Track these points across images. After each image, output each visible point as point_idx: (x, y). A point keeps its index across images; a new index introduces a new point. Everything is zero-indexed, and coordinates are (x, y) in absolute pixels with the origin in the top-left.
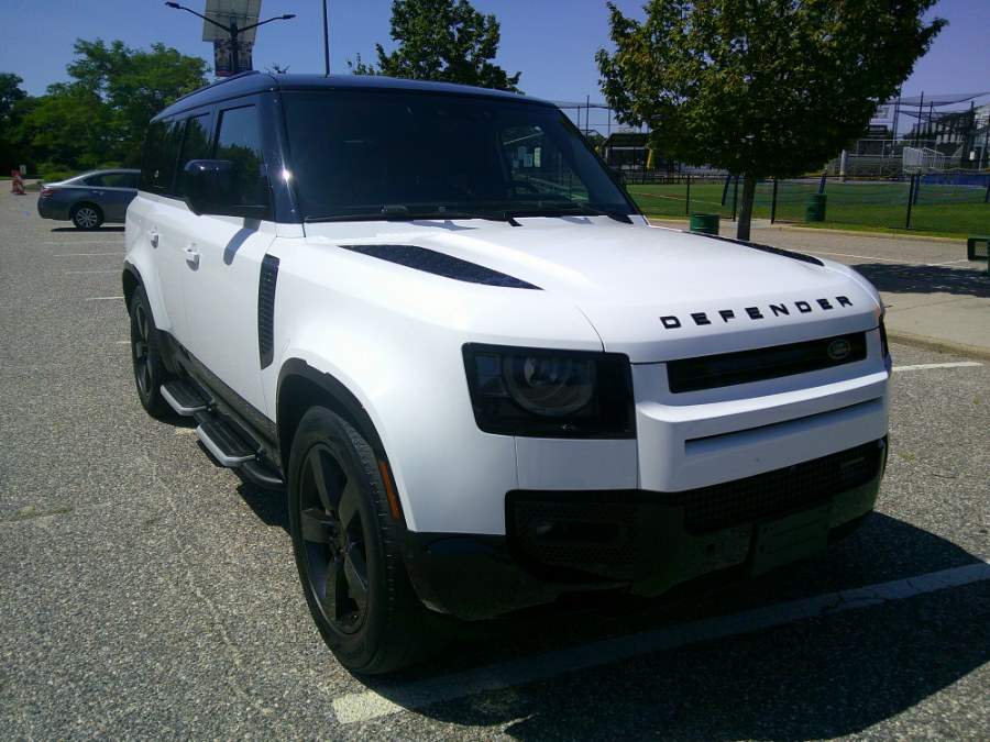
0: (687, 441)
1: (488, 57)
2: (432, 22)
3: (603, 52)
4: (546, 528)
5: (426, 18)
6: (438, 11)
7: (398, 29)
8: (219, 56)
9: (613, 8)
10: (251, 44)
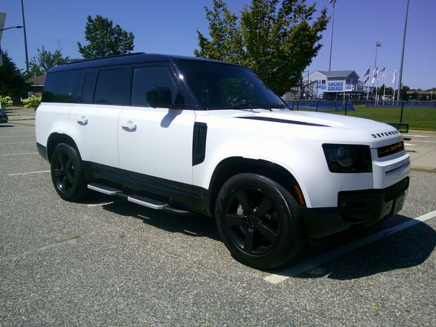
0: (386, 172)
1: (130, 50)
3: (196, 51)
4: (345, 204)
7: (89, 36)
9: (199, 33)
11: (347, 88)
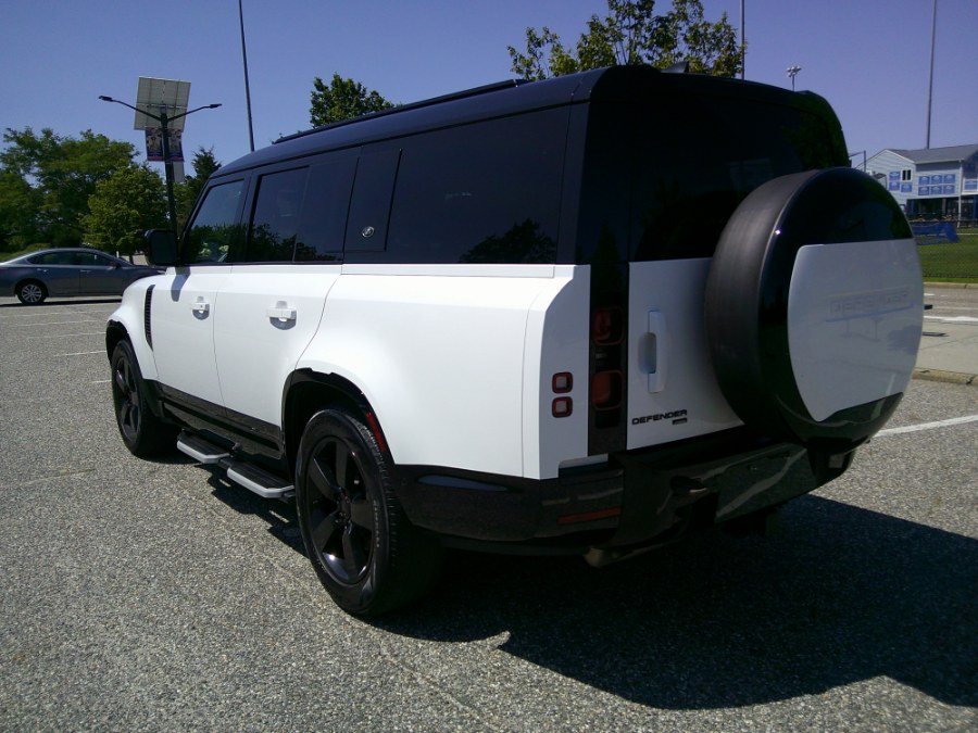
2: (347, 111)
5: (341, 107)
6: (351, 102)
7: (317, 118)
8: (151, 143)
10: (181, 131)
11: (967, 187)
